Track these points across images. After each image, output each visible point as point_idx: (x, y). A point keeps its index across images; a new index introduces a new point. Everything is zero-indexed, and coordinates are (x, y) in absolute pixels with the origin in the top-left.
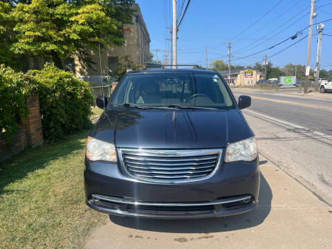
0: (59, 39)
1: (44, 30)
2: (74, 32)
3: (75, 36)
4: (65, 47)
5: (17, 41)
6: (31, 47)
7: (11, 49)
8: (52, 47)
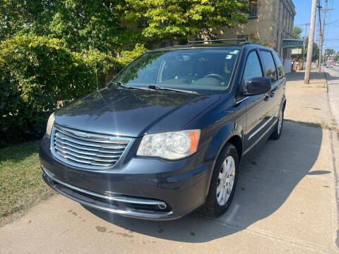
0: (183, 21)
1: (170, 14)
2: (197, 12)
3: (197, 17)
4: (187, 29)
5: (148, 26)
6: (157, 31)
7: (143, 33)
8: (175, 29)
